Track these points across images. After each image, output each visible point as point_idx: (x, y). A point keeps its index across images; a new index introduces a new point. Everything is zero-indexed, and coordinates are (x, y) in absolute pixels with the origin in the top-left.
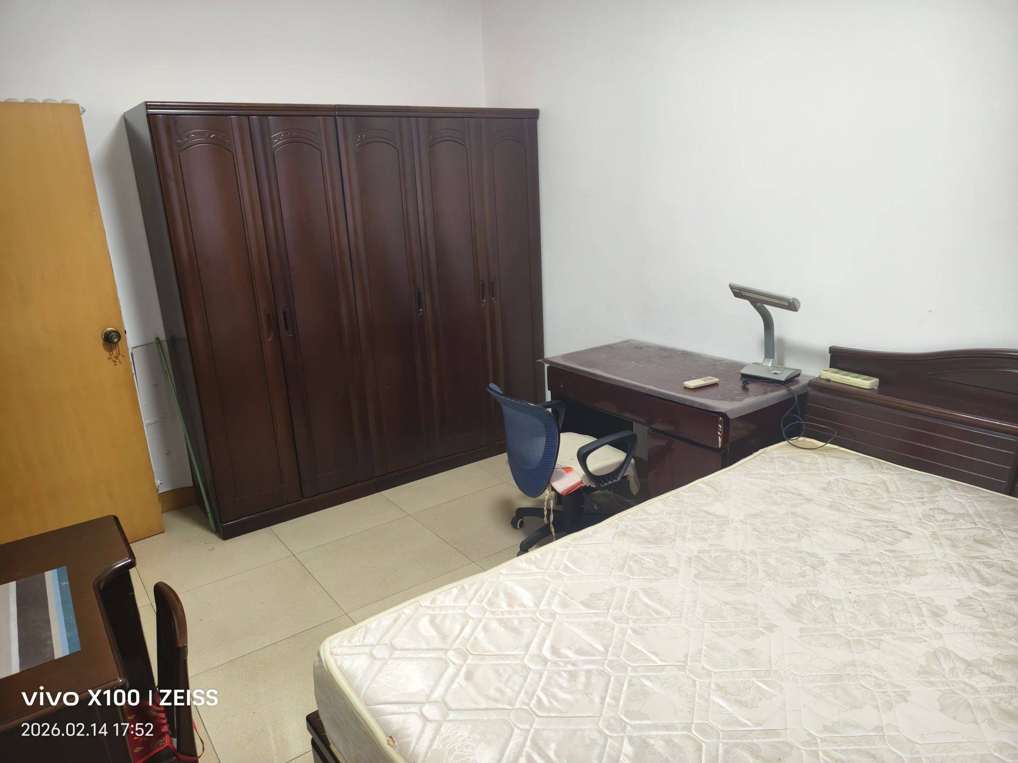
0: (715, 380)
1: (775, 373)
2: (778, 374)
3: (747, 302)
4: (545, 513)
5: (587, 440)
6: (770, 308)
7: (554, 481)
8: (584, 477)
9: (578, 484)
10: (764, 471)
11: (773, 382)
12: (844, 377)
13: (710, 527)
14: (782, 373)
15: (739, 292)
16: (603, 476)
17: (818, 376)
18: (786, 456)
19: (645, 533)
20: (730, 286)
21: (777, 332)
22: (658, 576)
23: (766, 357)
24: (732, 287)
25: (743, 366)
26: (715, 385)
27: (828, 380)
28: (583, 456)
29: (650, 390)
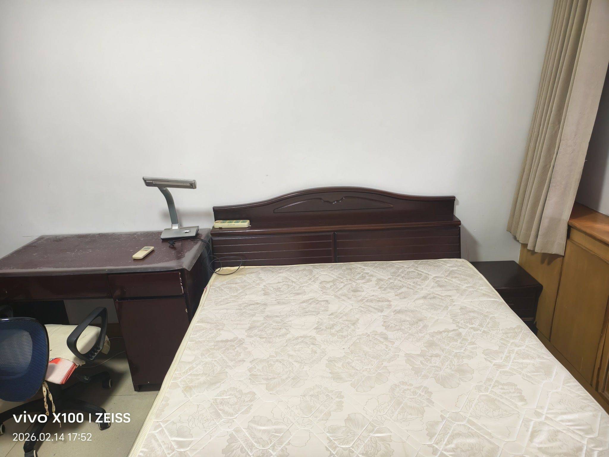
0: (152, 248)
1: (186, 232)
2: (188, 232)
3: (156, 189)
4: (47, 408)
5: (70, 329)
6: (170, 190)
7: (48, 377)
8: (75, 359)
9: (72, 368)
10: (223, 298)
11: (188, 238)
12: (231, 224)
13: (236, 350)
14: (190, 231)
15: (149, 183)
16: (89, 352)
17: (211, 228)
18: (225, 283)
19: (202, 379)
20: (143, 179)
21: (178, 205)
22: (248, 405)
23: (172, 223)
24: (145, 180)
25: (160, 233)
26: (152, 251)
27: (221, 228)
28: (72, 344)
29: (109, 270)
